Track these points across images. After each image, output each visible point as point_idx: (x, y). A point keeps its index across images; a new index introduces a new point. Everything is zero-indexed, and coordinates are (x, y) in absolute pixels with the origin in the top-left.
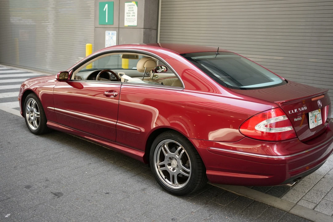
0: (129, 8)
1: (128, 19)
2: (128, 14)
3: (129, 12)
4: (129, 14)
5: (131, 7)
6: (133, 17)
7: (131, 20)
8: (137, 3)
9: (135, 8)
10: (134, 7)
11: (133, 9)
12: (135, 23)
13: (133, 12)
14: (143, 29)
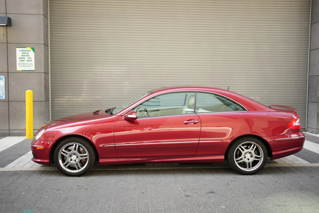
0: (23, 53)
1: (21, 64)
2: (21, 59)
3: (23, 57)
4: (23, 59)
5: (25, 52)
6: (29, 62)
7: (27, 65)
8: (33, 49)
9: (32, 54)
10: (29, 52)
11: (28, 55)
12: (33, 68)
13: (29, 57)
14: (43, 74)
